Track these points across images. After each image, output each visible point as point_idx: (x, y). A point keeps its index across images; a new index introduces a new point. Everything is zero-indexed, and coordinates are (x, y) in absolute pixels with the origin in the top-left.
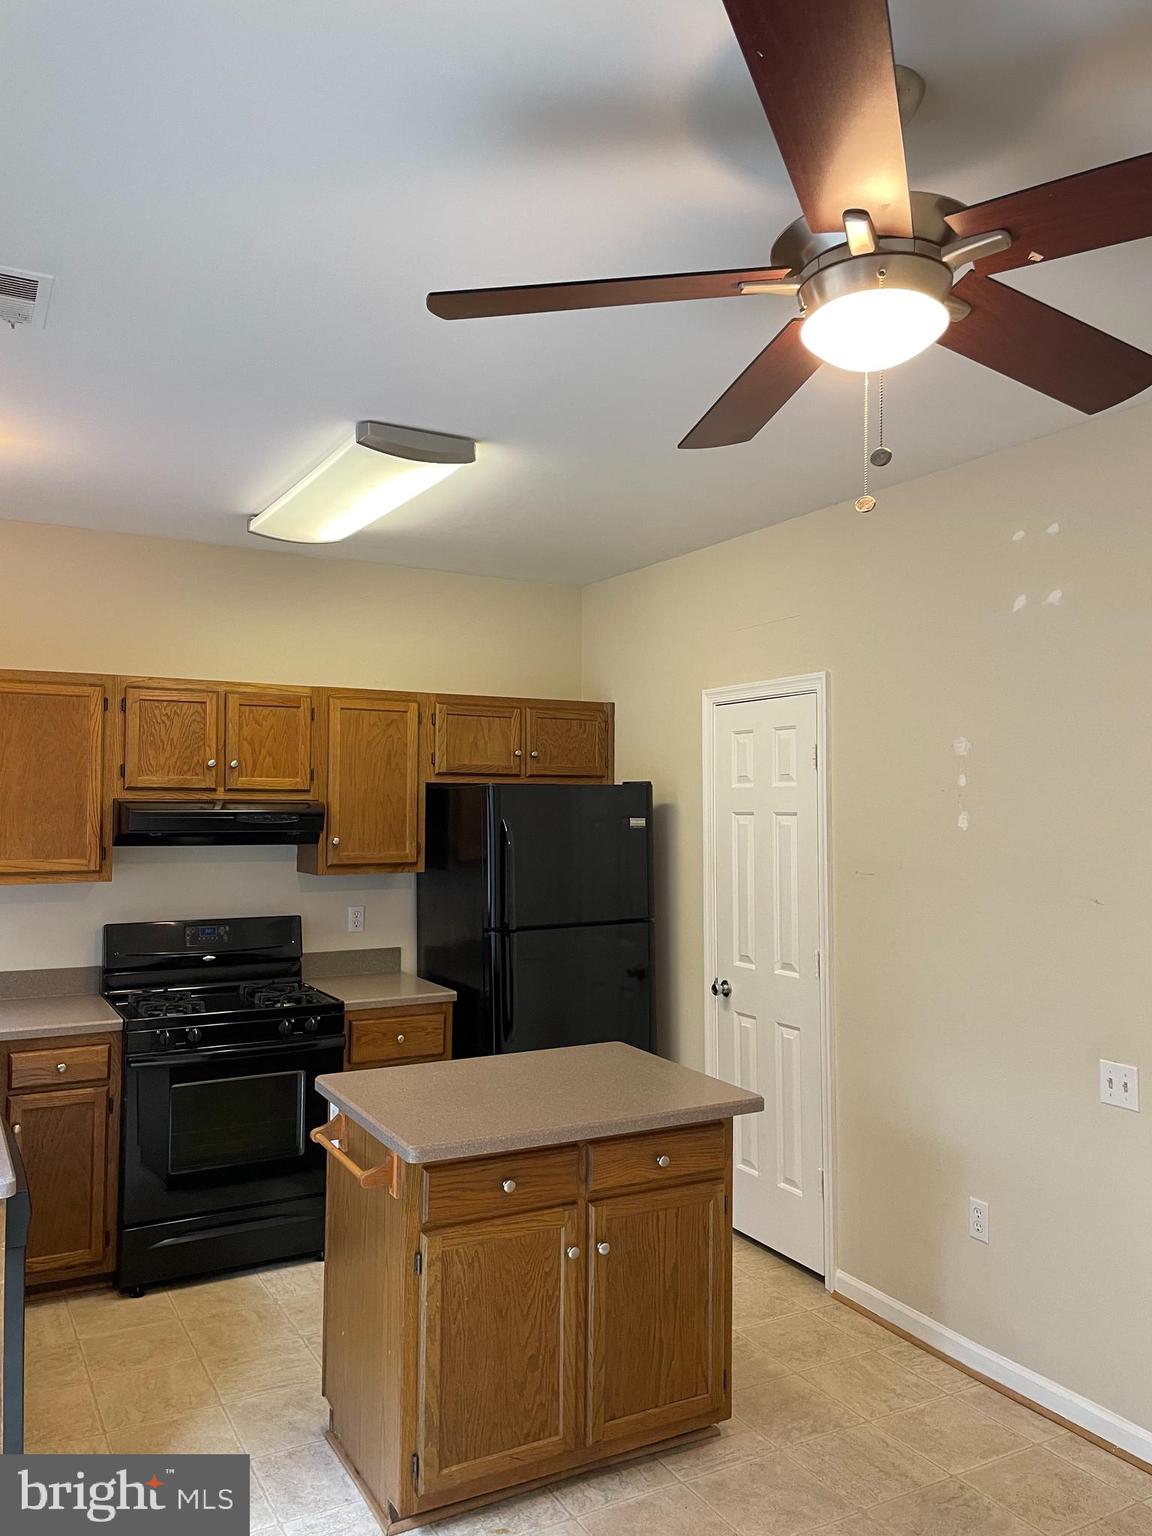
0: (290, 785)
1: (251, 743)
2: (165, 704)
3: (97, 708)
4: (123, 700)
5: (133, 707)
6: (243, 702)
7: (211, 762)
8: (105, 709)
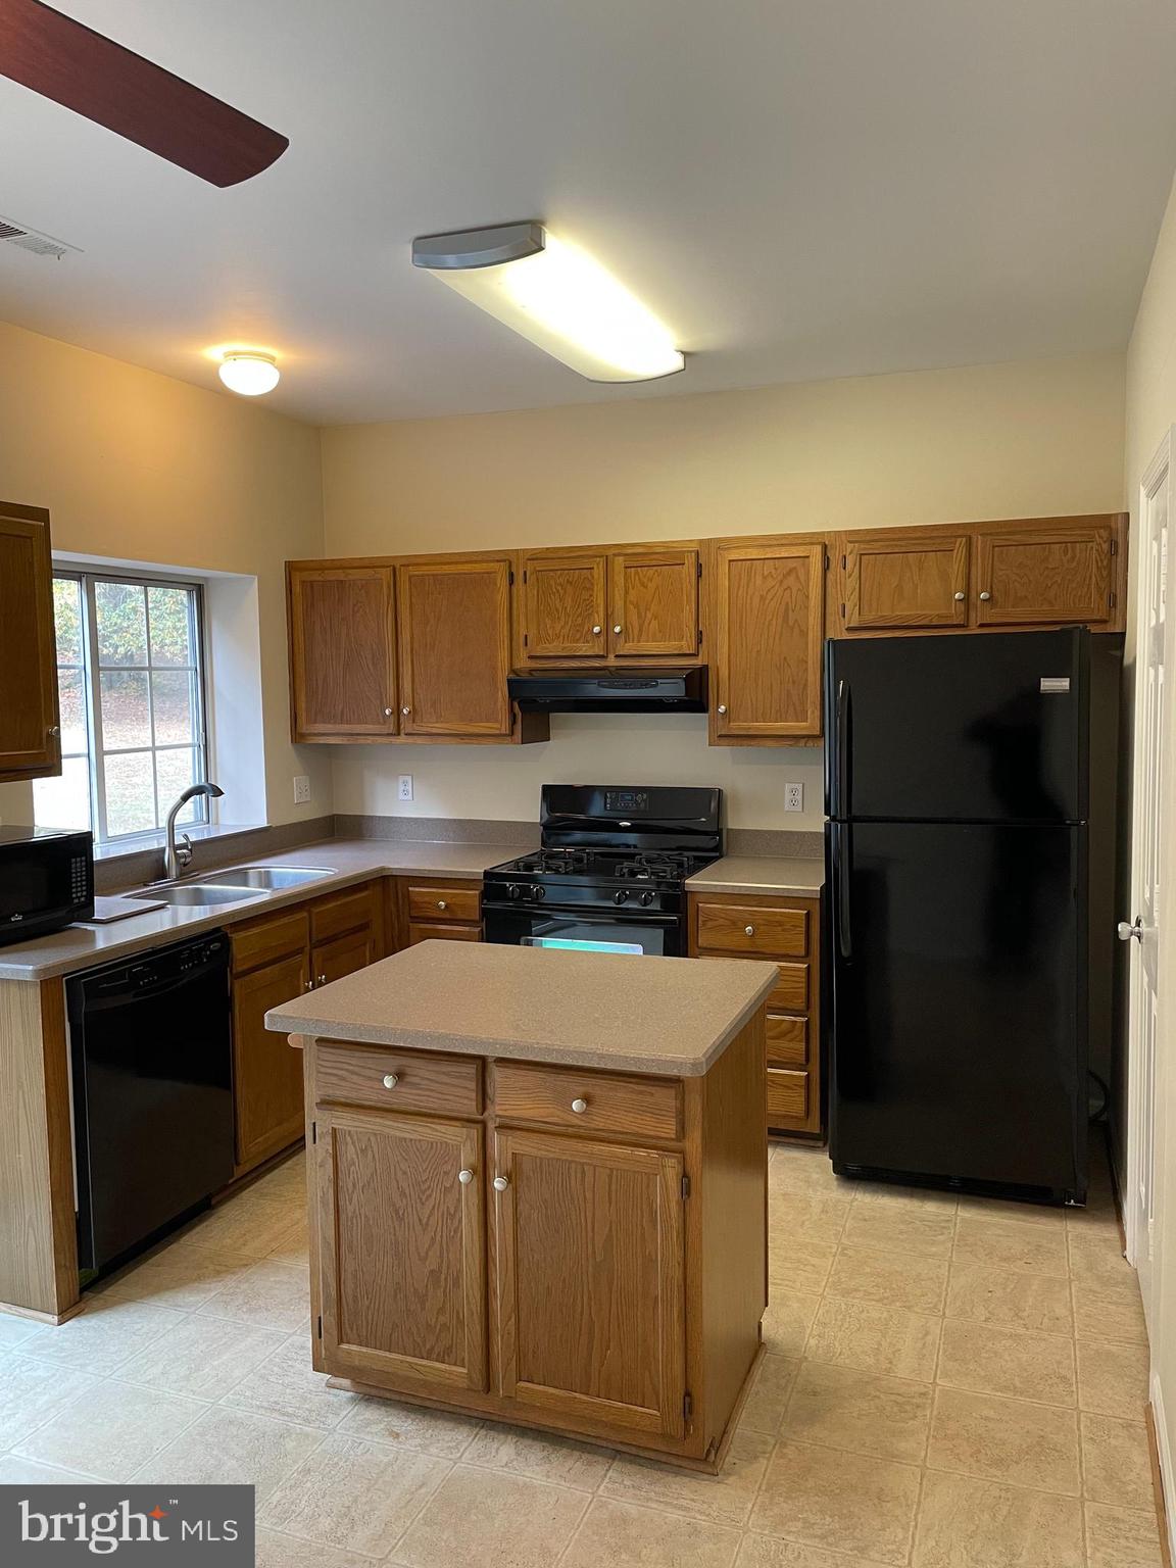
0: (676, 649)
1: (637, 606)
2: (559, 572)
3: (502, 582)
4: (525, 573)
5: (531, 579)
6: (628, 564)
7: (597, 629)
8: (511, 582)
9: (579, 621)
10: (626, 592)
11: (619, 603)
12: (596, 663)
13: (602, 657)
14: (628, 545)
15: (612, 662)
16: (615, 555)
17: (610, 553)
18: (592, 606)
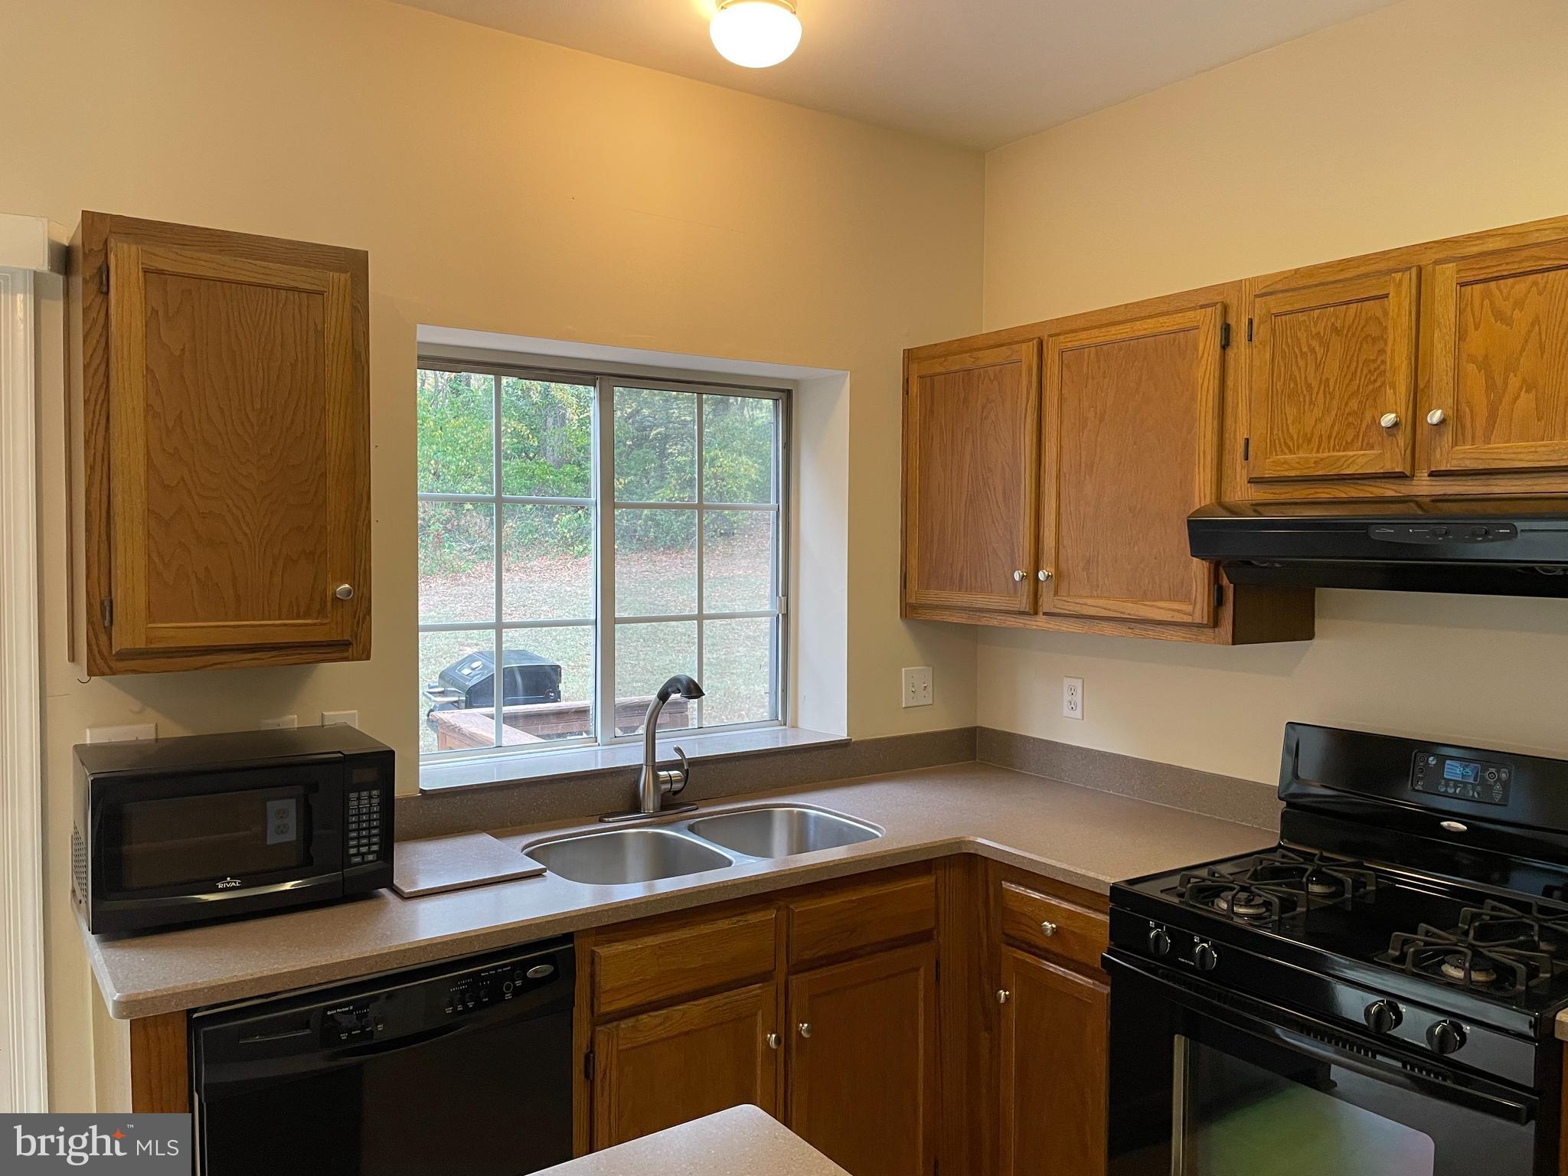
1: (1484, 366)
2: (1317, 313)
3: (1208, 344)
4: (1251, 322)
5: (1261, 332)
6: (1469, 276)
7: (1388, 419)
8: (1225, 345)
9: (1354, 405)
10: (1461, 335)
11: (1442, 361)
12: (1389, 490)
13: (1401, 476)
14: (1469, 238)
15: (1423, 486)
16: (1437, 262)
17: (1426, 259)
18: (1383, 373)
